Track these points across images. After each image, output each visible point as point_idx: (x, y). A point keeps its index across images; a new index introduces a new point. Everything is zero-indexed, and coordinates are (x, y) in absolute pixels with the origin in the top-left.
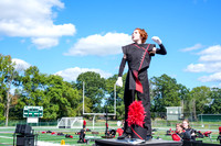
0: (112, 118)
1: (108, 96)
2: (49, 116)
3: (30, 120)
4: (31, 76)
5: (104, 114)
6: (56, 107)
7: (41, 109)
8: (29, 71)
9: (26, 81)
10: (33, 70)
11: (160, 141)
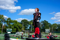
0: (31, 32)
1: (29, 26)
2: (13, 31)
3: (8, 33)
4: (9, 21)
5: (28, 31)
6: (15, 29)
7: (12, 29)
8: (8, 19)
9: (7, 22)
10: (9, 19)
11: (44, 38)
